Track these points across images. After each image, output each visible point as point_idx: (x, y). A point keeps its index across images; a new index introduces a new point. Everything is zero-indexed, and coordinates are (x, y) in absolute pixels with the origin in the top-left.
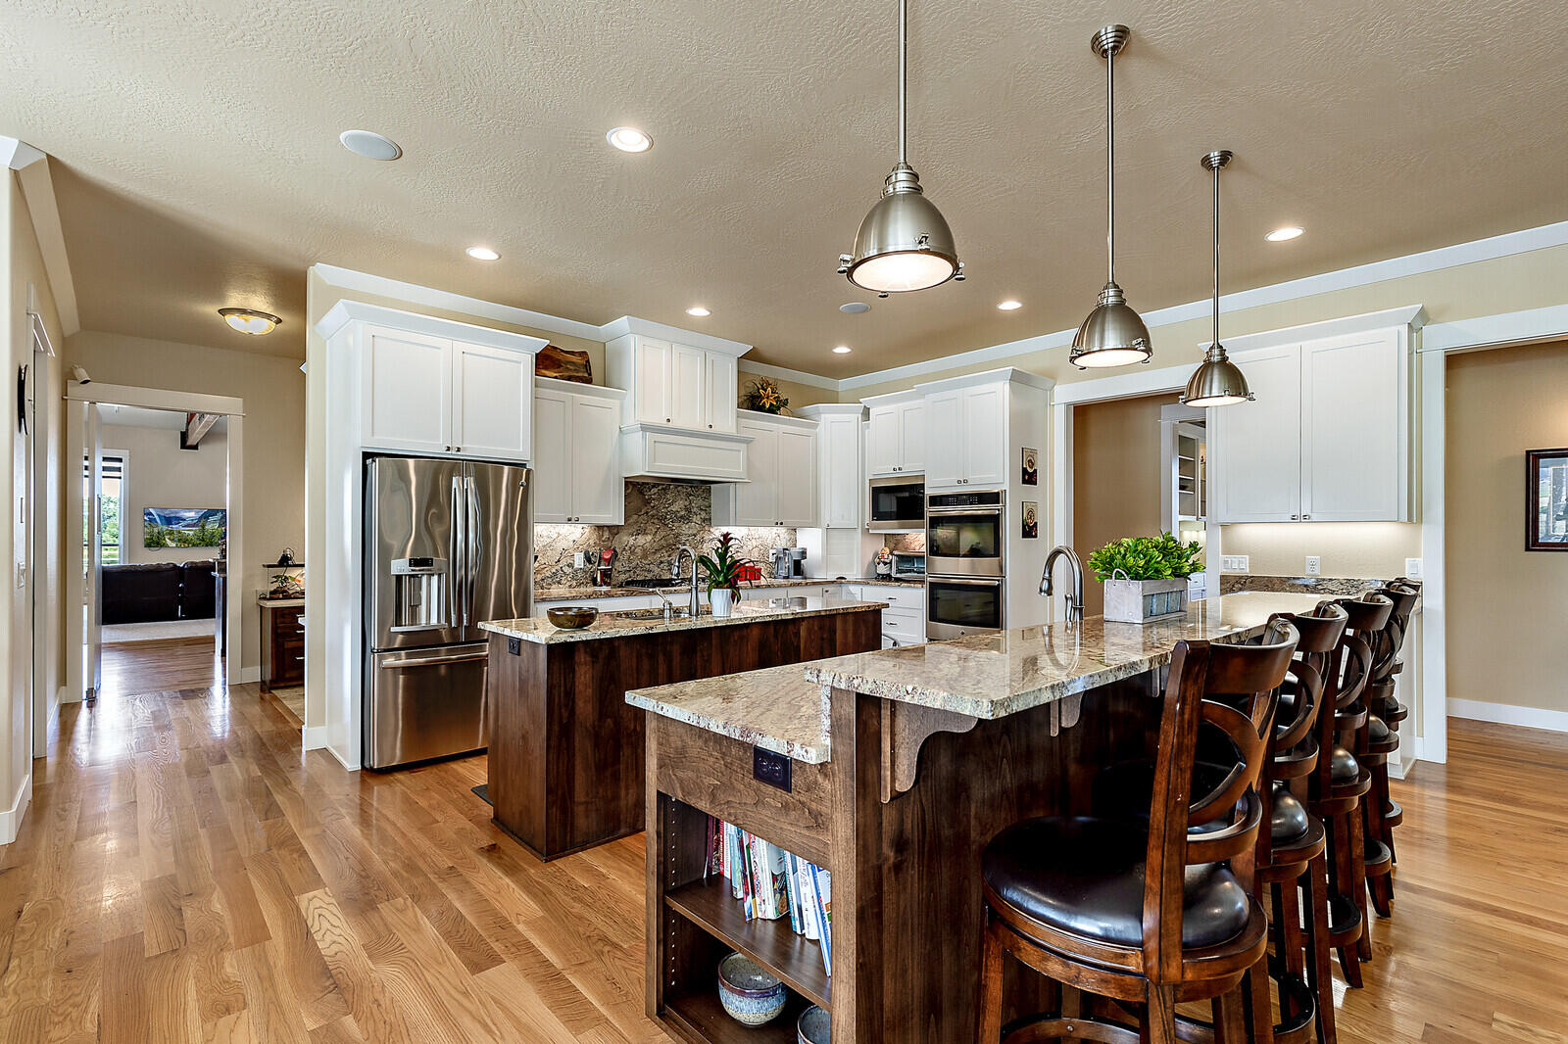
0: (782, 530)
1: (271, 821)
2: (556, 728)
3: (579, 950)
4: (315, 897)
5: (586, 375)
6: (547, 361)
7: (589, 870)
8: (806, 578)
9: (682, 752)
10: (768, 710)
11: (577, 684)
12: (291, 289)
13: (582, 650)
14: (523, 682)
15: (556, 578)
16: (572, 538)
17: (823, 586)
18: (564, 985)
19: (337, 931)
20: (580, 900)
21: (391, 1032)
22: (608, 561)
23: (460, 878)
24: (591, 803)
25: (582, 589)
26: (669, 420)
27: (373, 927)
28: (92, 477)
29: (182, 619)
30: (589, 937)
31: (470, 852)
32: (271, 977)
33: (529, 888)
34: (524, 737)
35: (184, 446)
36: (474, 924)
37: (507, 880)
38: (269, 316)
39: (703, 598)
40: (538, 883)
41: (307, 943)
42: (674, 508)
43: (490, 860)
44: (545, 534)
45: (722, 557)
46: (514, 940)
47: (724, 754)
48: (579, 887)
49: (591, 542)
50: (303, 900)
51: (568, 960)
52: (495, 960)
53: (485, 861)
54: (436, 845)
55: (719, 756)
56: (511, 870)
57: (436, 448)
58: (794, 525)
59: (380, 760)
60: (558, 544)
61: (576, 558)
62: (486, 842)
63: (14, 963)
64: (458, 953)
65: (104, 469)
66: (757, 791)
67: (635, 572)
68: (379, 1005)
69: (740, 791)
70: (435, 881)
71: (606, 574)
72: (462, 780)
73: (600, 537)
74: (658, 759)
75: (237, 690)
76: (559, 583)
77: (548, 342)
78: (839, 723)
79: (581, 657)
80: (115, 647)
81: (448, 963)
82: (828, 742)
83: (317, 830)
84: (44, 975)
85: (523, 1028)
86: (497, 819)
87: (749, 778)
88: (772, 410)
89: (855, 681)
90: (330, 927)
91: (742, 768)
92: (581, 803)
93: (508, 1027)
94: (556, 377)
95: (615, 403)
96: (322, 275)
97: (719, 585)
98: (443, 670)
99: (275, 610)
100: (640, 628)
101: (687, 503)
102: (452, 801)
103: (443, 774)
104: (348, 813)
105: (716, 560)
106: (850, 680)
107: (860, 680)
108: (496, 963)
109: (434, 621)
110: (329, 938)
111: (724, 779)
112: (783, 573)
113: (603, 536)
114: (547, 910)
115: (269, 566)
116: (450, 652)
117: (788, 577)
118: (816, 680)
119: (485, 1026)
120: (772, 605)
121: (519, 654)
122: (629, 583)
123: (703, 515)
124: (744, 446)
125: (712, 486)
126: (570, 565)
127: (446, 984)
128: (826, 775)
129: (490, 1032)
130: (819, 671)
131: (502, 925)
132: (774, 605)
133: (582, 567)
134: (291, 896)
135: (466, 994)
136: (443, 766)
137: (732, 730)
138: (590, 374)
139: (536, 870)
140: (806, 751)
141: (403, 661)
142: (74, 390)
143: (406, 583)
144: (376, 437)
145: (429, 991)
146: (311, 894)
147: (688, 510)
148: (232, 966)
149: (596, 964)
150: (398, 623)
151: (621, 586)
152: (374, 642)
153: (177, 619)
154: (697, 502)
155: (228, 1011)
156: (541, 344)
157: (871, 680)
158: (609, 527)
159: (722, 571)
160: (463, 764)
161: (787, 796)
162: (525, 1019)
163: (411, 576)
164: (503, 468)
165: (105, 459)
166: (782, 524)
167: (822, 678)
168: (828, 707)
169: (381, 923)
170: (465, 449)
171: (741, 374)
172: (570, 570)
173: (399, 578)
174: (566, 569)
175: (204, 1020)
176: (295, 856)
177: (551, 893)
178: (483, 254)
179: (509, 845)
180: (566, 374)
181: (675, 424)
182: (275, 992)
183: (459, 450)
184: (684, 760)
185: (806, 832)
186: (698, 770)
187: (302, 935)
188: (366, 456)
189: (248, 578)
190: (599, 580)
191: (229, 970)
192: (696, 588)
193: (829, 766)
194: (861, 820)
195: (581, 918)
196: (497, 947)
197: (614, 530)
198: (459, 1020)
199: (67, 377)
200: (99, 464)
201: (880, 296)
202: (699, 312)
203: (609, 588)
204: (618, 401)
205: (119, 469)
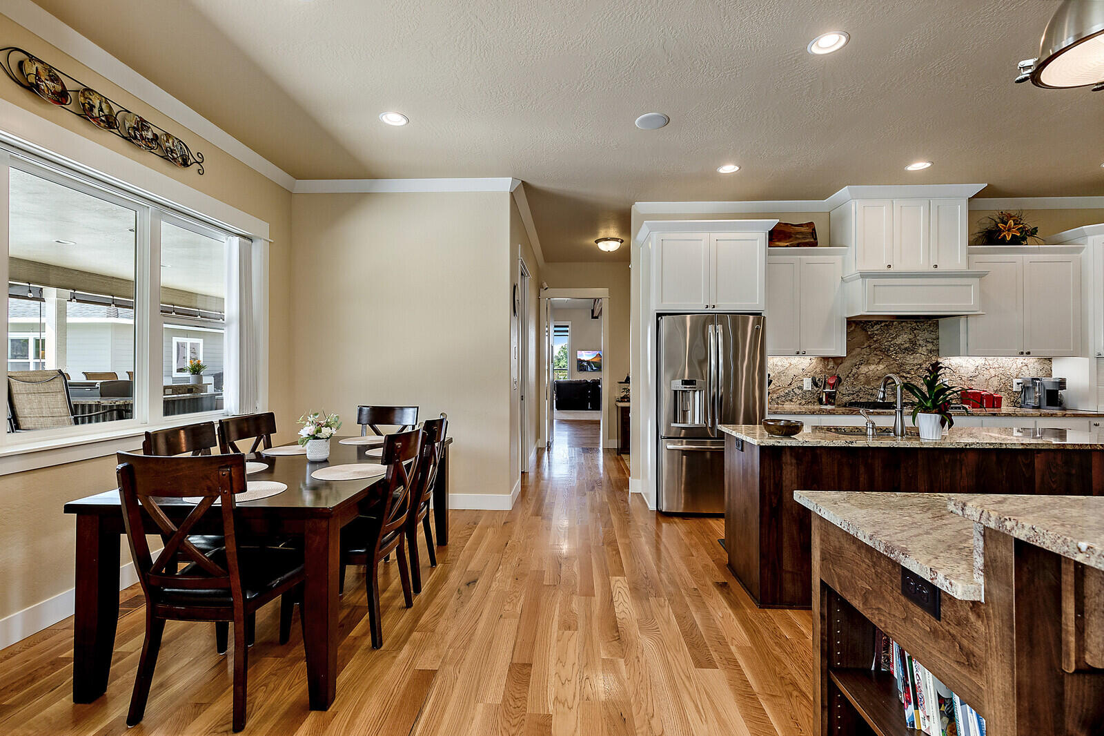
0: (1031, 361)
1: (607, 529)
2: (767, 509)
3: (773, 684)
4: (619, 580)
5: (812, 240)
6: (778, 236)
7: (792, 625)
8: (1065, 409)
9: (839, 552)
10: (927, 533)
11: (784, 479)
12: (624, 221)
13: (788, 453)
14: (745, 472)
15: (788, 397)
16: (801, 367)
17: (1091, 419)
18: (756, 705)
19: (626, 605)
20: (781, 647)
21: (641, 681)
22: (832, 386)
23: (699, 598)
24: (797, 574)
25: (810, 407)
26: (889, 266)
27: (644, 610)
28: (549, 336)
29: (590, 410)
30: (783, 678)
31: (710, 583)
32: (591, 619)
33: (744, 622)
34: (746, 512)
35: (593, 317)
36: (703, 633)
37: (730, 611)
38: (616, 240)
39: (908, 421)
40: (751, 620)
41: (610, 606)
42: (899, 341)
43: (722, 593)
44: (779, 364)
45: (931, 385)
46: (726, 656)
47: (874, 563)
48: (781, 635)
49: (818, 370)
50: (613, 579)
51: (763, 688)
52: (711, 664)
53: (717, 592)
54: (689, 571)
55: (870, 564)
56: (734, 605)
57: (699, 306)
58: (1048, 355)
59: (667, 508)
60: (790, 371)
61: (805, 382)
62: (722, 579)
63: (501, 567)
64: (689, 649)
65: (555, 331)
66: (906, 608)
67: (858, 396)
68: (639, 661)
69: (889, 602)
70: (684, 595)
71: (829, 395)
72: (713, 531)
73: (825, 366)
74: (821, 552)
75: (606, 451)
76: (791, 401)
77: (778, 220)
78: (994, 564)
79: (787, 458)
80: (562, 422)
81: (682, 653)
82: (981, 580)
83: (627, 541)
84: (508, 578)
85: (722, 723)
86: (730, 565)
87: (897, 592)
88: (1016, 241)
89: (1007, 523)
90: (623, 602)
91: (891, 581)
92: (789, 572)
93: (711, 715)
94: (787, 246)
95: (838, 259)
96: (639, 208)
97: (926, 410)
98: (708, 455)
99: (622, 408)
100: (840, 442)
101: (911, 337)
102: (704, 544)
103: (702, 525)
104: (645, 536)
105: (925, 389)
106: (1001, 521)
107: (1014, 523)
108: (710, 666)
109: (697, 422)
110: (621, 607)
111: (875, 586)
112: (1031, 402)
113: (828, 365)
114: (754, 643)
115: (620, 383)
116: (713, 444)
117: (1039, 407)
118: (960, 513)
119: (697, 706)
120: (1016, 433)
121: (742, 450)
122: (851, 404)
123: (930, 346)
124: (977, 280)
125: (940, 320)
126: (800, 388)
127: (679, 667)
128: (979, 616)
129: (699, 712)
130: (965, 505)
131: (722, 642)
132: (1020, 434)
133: (810, 389)
134: (608, 576)
135: (689, 678)
136: (703, 520)
137: (877, 544)
138: (816, 239)
139: (751, 611)
140: (950, 583)
141: (684, 447)
142: (543, 293)
143: (679, 395)
144: (664, 303)
145: (667, 665)
146: (618, 578)
147: (913, 343)
148: (576, 604)
149: (784, 701)
150: (676, 422)
151: (845, 406)
152: (663, 433)
153: (588, 409)
154: (922, 336)
155: (569, 628)
156: (773, 223)
157: (1028, 525)
158: (834, 359)
159: (930, 398)
160: (716, 522)
161: (936, 623)
162: (724, 716)
163: (683, 391)
164: (748, 318)
165: (555, 326)
166: (1029, 353)
167: (968, 512)
168: (981, 543)
169: (649, 610)
170: (718, 306)
171: (971, 213)
172: (800, 391)
173: (676, 392)
174: (797, 391)
175: (559, 629)
176: (614, 552)
177: (759, 632)
178: (729, 169)
179: (735, 585)
180: (797, 242)
181: (896, 268)
182: (591, 627)
183: (714, 307)
184: (841, 558)
185: (955, 665)
186: (852, 571)
187: (609, 602)
188: (659, 315)
189: (611, 389)
190: (824, 400)
191: (573, 605)
192: (901, 412)
193: (983, 607)
194: (1026, 680)
195: (779, 660)
196: (715, 656)
197: (837, 360)
198: (682, 694)
199: (539, 287)
200: (552, 329)
201: (1095, 90)
202: (919, 166)
203: (833, 407)
204: (841, 257)
205: (567, 331)
